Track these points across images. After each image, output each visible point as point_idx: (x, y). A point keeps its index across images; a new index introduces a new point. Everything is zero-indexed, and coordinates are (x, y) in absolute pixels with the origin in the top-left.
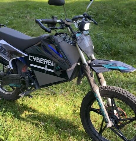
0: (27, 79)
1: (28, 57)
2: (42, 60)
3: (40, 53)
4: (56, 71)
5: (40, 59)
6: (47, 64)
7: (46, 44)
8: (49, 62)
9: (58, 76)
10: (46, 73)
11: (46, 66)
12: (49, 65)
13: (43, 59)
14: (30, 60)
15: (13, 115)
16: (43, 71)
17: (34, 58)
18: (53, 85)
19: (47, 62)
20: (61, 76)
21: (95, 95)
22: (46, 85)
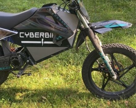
0: (20, 58)
1: (18, 34)
2: (36, 34)
3: (35, 27)
4: (57, 41)
5: (34, 34)
6: (43, 37)
7: (42, 17)
8: (45, 34)
9: (59, 47)
10: (43, 47)
11: (43, 39)
12: (46, 37)
13: (39, 33)
14: (20, 37)
15: (8, 100)
16: (40, 45)
17: (25, 35)
18: (52, 57)
19: (43, 35)
20: (62, 46)
21: (101, 54)
22: (43, 59)
